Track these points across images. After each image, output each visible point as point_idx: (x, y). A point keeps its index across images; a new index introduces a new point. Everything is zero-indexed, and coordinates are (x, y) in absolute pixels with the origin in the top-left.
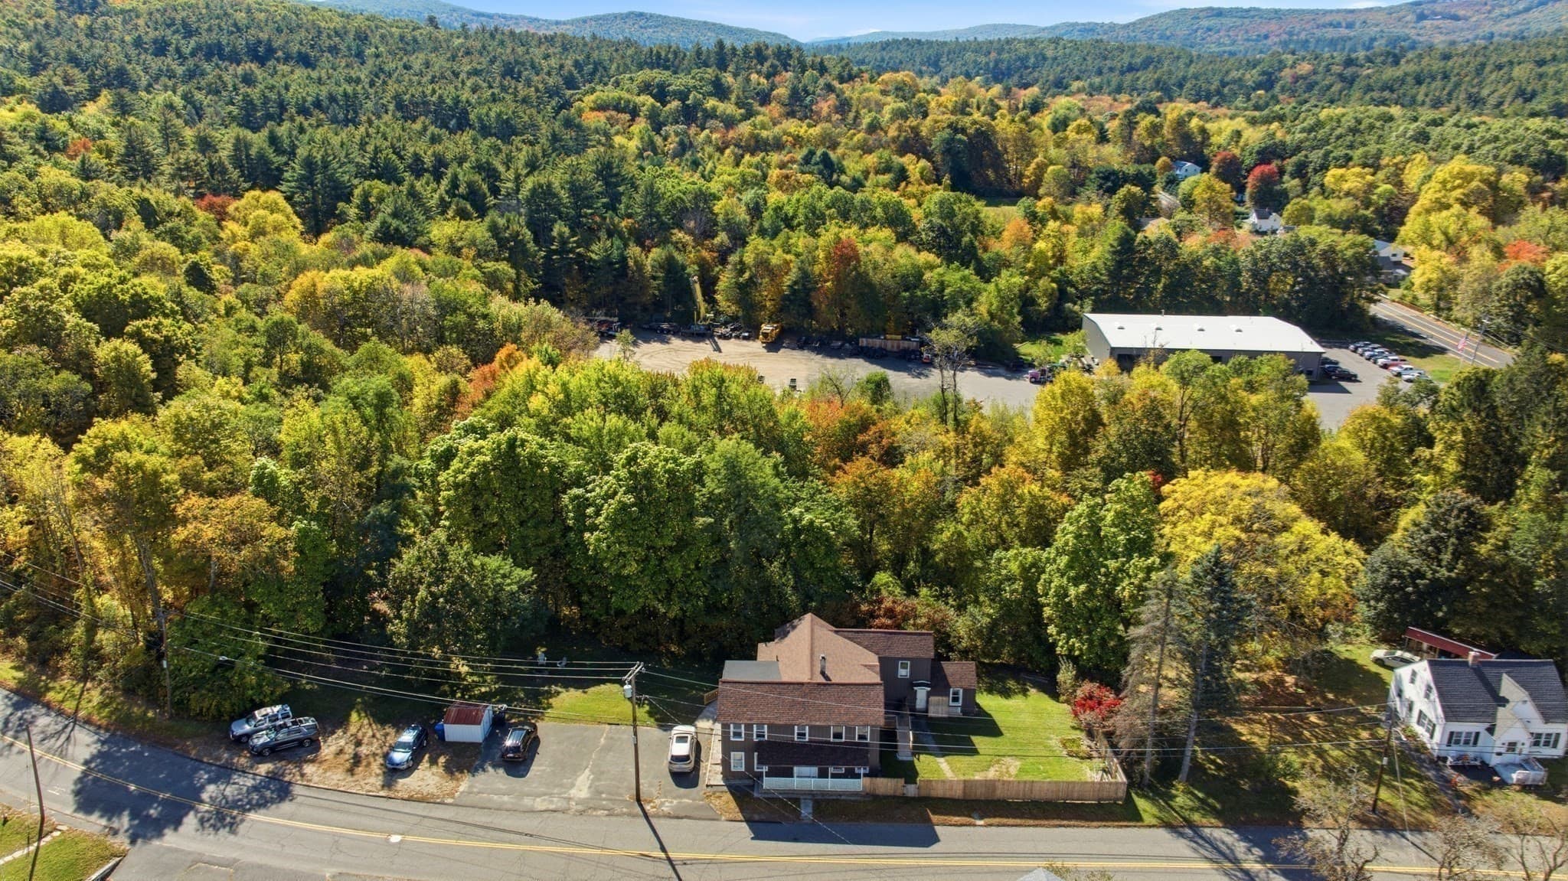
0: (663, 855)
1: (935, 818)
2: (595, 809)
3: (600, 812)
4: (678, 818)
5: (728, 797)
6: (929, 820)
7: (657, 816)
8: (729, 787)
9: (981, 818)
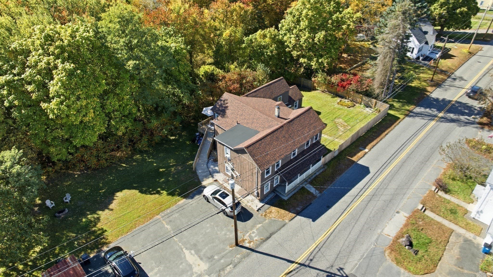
0: (293, 266)
1: (354, 159)
2: (223, 269)
3: (228, 269)
4: (268, 238)
5: (274, 209)
6: (353, 162)
7: (258, 246)
8: (267, 203)
9: (365, 148)
